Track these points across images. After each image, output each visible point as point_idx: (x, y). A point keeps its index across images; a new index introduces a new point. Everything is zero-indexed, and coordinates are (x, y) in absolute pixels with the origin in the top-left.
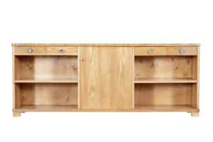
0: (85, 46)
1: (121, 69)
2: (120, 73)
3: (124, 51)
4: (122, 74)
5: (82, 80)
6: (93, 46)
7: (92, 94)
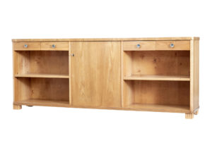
0: (75, 41)
1: (110, 65)
2: (109, 69)
3: (112, 46)
4: (111, 70)
5: (73, 76)
6: (83, 41)
7: (83, 90)
